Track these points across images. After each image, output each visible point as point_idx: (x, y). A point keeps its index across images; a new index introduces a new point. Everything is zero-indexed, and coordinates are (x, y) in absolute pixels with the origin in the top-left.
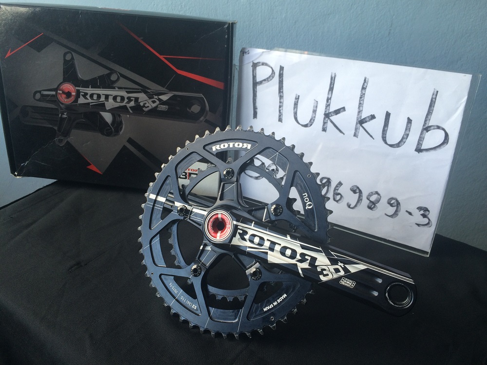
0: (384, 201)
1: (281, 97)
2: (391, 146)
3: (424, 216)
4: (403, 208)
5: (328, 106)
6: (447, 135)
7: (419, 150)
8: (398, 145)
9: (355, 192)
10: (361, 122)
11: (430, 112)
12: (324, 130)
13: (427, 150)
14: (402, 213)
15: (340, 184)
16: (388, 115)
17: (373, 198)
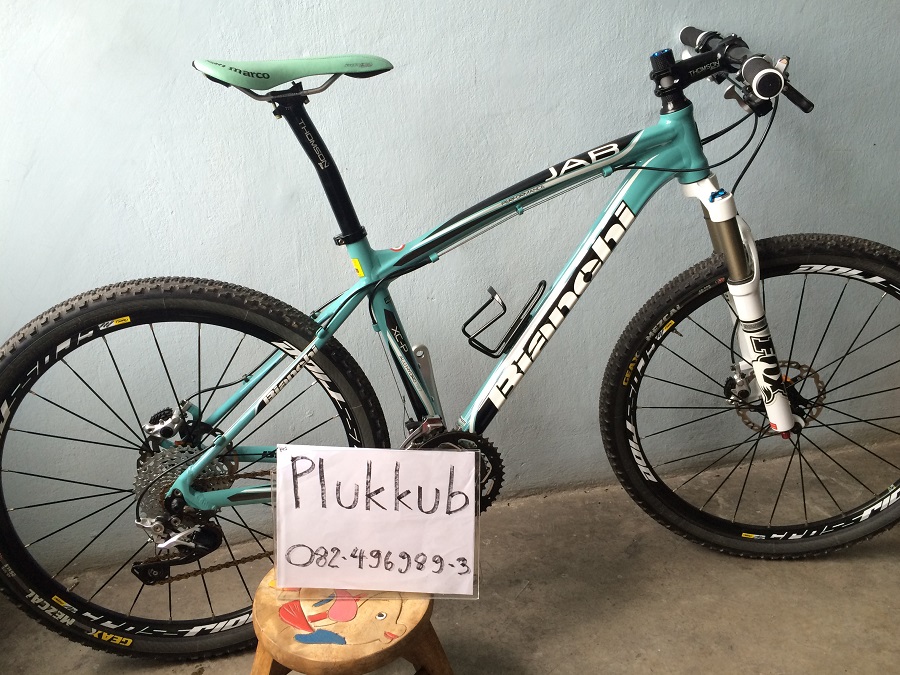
0: (430, 560)
1: (323, 485)
2: (427, 513)
3: (463, 565)
4: (446, 562)
5: (368, 488)
6: (466, 497)
7: (449, 512)
8: (432, 511)
9: (403, 558)
10: (399, 498)
11: (451, 483)
12: (368, 509)
13: (455, 511)
14: (446, 566)
15: (389, 553)
16: (420, 489)
17: (420, 560)
